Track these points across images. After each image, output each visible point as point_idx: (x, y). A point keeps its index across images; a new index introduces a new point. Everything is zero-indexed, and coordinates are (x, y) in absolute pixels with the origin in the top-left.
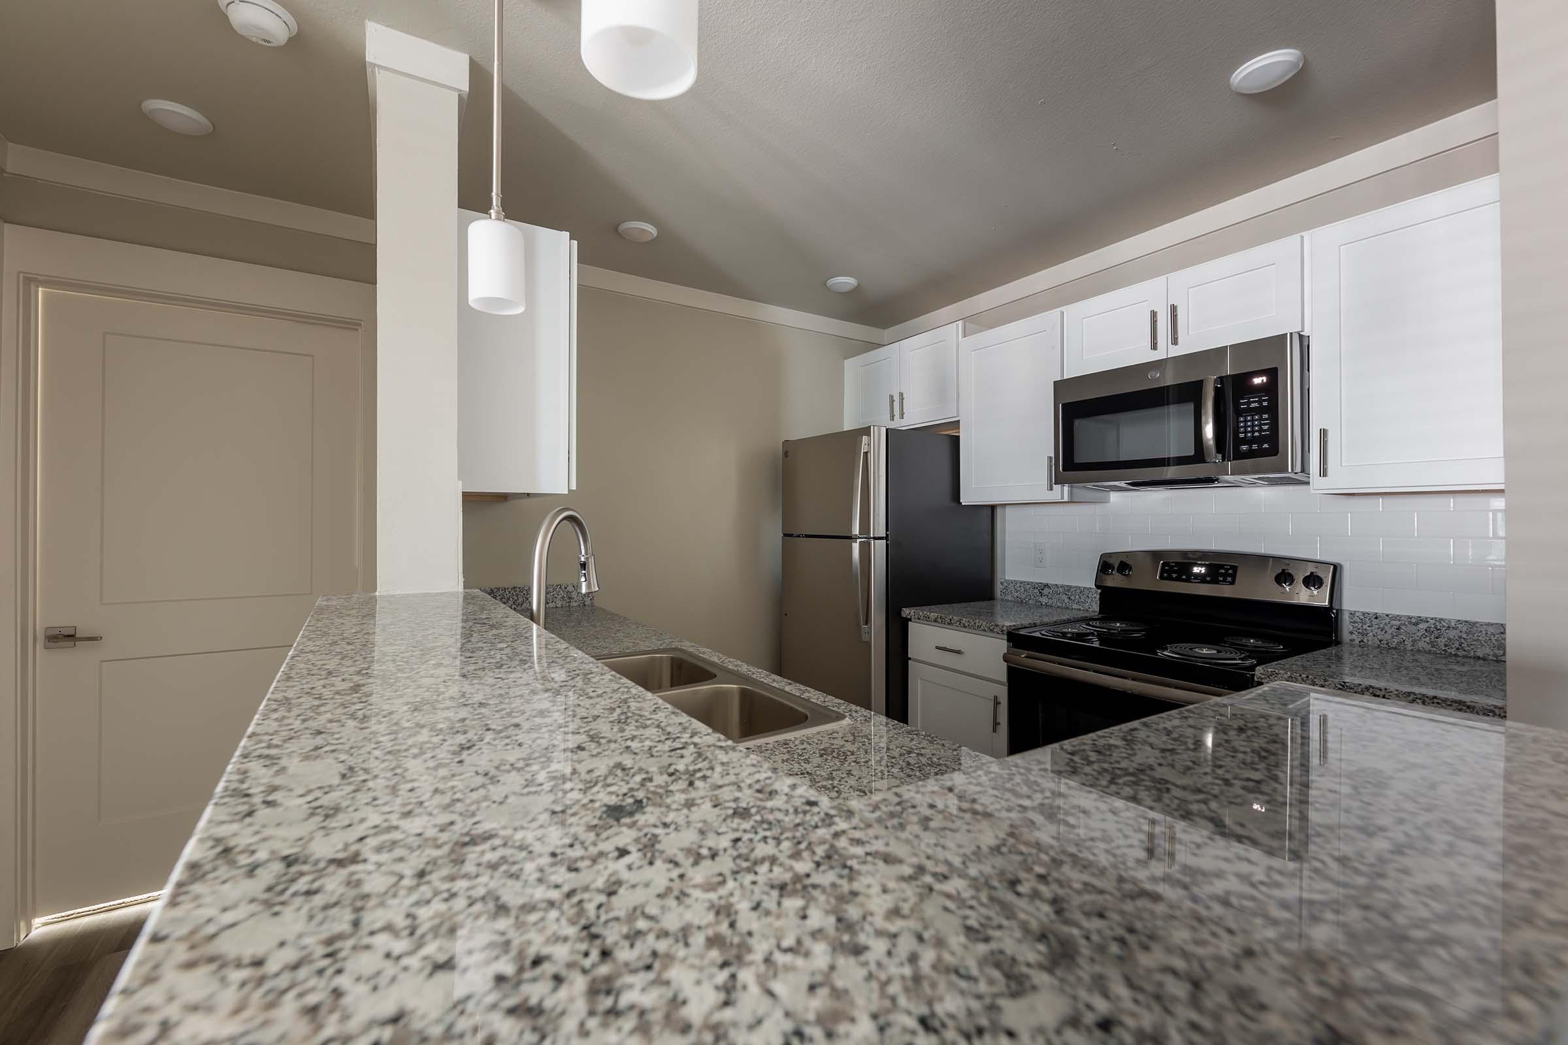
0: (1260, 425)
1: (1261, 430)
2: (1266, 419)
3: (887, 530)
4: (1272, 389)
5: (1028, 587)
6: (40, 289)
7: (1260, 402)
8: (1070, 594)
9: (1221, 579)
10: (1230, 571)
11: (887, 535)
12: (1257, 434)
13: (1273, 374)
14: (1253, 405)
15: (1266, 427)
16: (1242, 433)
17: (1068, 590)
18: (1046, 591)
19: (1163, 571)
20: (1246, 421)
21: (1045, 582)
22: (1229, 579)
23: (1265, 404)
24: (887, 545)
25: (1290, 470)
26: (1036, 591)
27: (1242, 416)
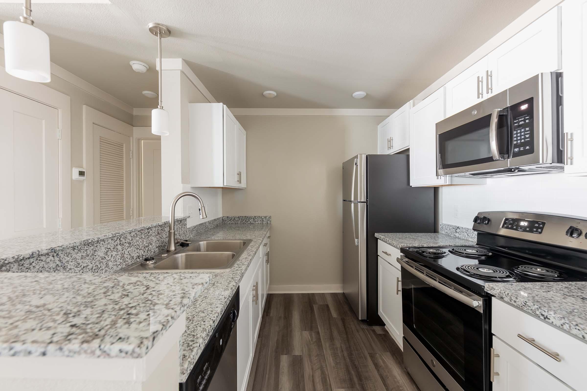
0: (525, 135)
1: (525, 138)
2: (528, 131)
3: (367, 198)
4: (530, 112)
5: (451, 227)
6: (142, 141)
7: (524, 120)
8: (468, 233)
9: (535, 230)
10: (541, 226)
11: (367, 201)
12: (523, 141)
13: (530, 101)
14: (521, 123)
15: (527, 136)
16: (515, 141)
17: (467, 231)
18: (458, 230)
19: (505, 223)
20: (517, 134)
21: (458, 225)
22: (540, 230)
23: (527, 121)
24: (367, 205)
25: (541, 162)
26: (454, 230)
27: (515, 131)
